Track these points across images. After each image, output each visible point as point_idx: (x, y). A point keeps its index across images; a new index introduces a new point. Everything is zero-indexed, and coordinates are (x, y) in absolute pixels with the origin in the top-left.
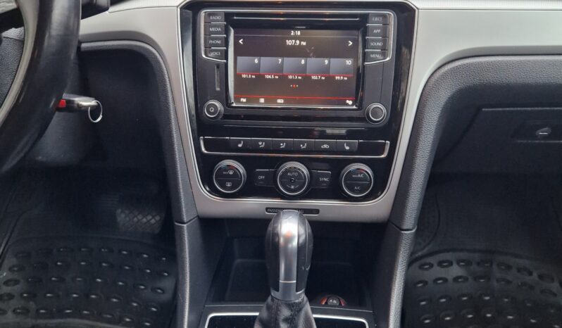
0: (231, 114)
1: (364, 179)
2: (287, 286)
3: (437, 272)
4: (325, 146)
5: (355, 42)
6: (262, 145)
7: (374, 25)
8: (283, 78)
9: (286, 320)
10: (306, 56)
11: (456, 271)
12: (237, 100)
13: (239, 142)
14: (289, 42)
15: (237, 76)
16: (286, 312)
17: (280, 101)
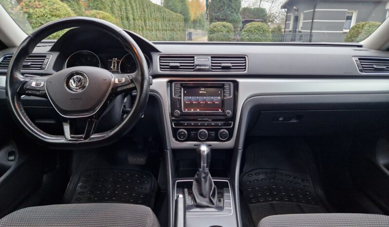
0: (183, 114)
1: (226, 134)
2: (204, 166)
3: (254, 177)
4: (213, 124)
5: (221, 92)
6: (193, 124)
7: (226, 86)
8: (199, 103)
9: (204, 178)
10: (206, 96)
11: (262, 176)
12: (184, 110)
13: (185, 123)
14: (200, 92)
15: (184, 103)
16: (203, 175)
17: (198, 110)
